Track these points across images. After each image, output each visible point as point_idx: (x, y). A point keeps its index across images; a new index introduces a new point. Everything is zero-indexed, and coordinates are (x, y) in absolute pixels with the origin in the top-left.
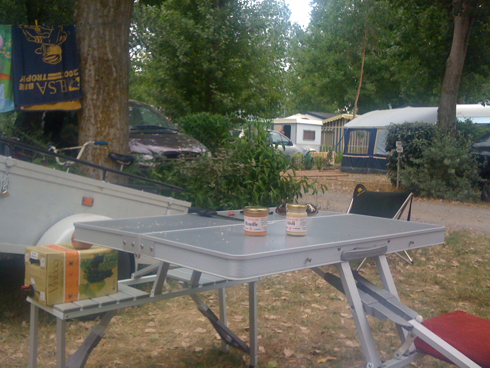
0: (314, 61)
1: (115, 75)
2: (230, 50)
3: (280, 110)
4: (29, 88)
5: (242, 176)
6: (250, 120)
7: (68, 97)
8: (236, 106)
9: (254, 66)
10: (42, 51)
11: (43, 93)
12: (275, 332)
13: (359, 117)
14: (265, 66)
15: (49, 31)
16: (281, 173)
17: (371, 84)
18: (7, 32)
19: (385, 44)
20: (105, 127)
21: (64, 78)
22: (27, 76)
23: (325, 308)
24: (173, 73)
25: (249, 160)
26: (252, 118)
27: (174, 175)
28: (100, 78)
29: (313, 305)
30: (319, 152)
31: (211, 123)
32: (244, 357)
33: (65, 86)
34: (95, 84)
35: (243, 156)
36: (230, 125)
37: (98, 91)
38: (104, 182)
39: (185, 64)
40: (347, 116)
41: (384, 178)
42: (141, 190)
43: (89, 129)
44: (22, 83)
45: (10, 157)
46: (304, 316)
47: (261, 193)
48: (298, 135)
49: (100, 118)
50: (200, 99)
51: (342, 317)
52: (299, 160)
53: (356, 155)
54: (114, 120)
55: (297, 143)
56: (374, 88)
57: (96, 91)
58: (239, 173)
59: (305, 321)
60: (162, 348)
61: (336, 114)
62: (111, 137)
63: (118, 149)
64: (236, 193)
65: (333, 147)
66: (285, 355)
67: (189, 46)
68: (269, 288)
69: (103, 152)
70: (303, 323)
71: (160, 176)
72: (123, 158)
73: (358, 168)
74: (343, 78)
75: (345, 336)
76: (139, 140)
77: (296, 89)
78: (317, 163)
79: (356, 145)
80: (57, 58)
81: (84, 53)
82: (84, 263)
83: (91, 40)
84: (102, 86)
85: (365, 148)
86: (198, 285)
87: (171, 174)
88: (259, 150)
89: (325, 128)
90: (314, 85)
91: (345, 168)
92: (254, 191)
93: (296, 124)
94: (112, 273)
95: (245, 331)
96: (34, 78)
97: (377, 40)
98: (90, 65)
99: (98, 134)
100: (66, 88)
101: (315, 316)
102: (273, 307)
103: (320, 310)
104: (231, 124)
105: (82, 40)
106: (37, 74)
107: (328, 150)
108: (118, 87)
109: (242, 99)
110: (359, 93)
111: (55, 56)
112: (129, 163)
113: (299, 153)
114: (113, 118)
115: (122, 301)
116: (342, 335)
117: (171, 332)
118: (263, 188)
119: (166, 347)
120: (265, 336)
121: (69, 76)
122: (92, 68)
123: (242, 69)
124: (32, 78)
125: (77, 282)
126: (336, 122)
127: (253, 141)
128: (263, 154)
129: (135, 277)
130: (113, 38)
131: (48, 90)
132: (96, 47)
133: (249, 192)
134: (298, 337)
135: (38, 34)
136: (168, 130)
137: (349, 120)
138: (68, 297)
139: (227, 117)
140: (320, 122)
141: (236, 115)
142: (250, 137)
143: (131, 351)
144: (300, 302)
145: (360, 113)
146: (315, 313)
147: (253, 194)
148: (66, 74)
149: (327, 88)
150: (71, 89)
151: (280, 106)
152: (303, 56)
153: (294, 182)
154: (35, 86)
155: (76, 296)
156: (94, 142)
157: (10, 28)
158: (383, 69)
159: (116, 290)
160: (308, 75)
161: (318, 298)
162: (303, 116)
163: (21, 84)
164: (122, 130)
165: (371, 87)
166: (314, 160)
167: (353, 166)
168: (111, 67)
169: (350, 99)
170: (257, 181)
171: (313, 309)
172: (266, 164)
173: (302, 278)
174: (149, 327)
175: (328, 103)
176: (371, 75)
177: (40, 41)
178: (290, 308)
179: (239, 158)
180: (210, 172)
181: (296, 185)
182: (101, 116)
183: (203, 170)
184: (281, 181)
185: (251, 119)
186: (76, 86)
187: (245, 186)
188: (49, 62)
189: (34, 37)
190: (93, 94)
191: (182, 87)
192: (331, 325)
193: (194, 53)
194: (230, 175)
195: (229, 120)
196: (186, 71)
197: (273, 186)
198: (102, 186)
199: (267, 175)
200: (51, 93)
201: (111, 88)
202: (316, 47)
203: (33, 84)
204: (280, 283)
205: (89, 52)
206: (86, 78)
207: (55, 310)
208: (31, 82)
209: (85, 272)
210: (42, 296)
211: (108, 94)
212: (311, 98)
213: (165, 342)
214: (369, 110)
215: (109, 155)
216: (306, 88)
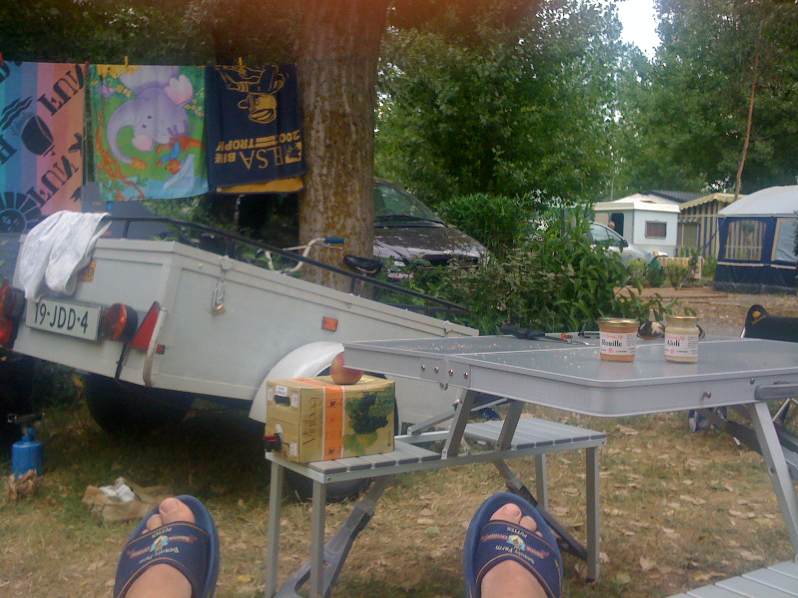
0: (663, 105)
1: (354, 136)
2: (524, 92)
3: (603, 188)
4: (229, 160)
5: (552, 293)
6: (556, 205)
7: (284, 172)
8: (532, 182)
9: (563, 118)
10: (248, 105)
11: (249, 166)
12: (623, 534)
13: (744, 199)
14: (582, 116)
15: (258, 74)
16: (616, 290)
17: (764, 142)
18: (197, 76)
19: (791, 75)
20: (339, 215)
21: (279, 144)
22: (227, 143)
23: (702, 501)
24: (430, 133)
25: (563, 267)
26: (559, 202)
27: (443, 290)
28: (332, 143)
29: (682, 497)
30: (673, 258)
31: (490, 210)
32: (577, 567)
33: (281, 156)
34: (326, 152)
35: (553, 260)
36: (522, 213)
37: (329, 162)
38: (352, 294)
39: (450, 118)
40: (722, 197)
41: (792, 301)
42: (405, 309)
43: (315, 220)
44: (219, 152)
45: (226, 257)
46: (668, 513)
47: (582, 321)
48: (637, 229)
49: (333, 203)
50: (474, 172)
51: (731, 515)
52: (639, 270)
53: (741, 262)
54: (352, 206)
55: (635, 241)
56: (769, 149)
57: (326, 163)
58: (546, 288)
59: (671, 519)
60: (446, 547)
61: (702, 195)
62: (348, 231)
63: (358, 250)
64: (541, 319)
65: (699, 250)
66: (641, 567)
67: (457, 89)
68: (606, 470)
69: (336, 255)
70: (667, 523)
71: (422, 291)
72: (365, 264)
73: (744, 285)
74: (716, 134)
75: (738, 545)
76: (380, 237)
77: (631, 152)
78: (671, 276)
79: (739, 244)
80: (269, 115)
81: (309, 105)
82: (349, 405)
83: (319, 85)
84: (335, 153)
85: (755, 250)
86: (510, 447)
87: (438, 289)
88: (579, 251)
89: (684, 218)
90: (663, 145)
91: (721, 283)
92: (571, 316)
93: (633, 211)
94: (387, 422)
95: (574, 530)
96: (236, 145)
97: (777, 68)
98: (318, 123)
99: (329, 226)
100: (281, 160)
101: (688, 513)
102: (616, 498)
103: (694, 505)
104: (525, 212)
105: (306, 85)
106: (240, 139)
107: (690, 254)
108: (359, 154)
109: (542, 171)
110: (744, 159)
111: (266, 112)
112: (374, 272)
113: (639, 260)
114: (352, 203)
115: (402, 462)
116: (733, 543)
117: (457, 525)
118: (586, 311)
119: (452, 546)
120: (607, 539)
121: (286, 141)
122: (321, 127)
123: (542, 124)
124: (234, 145)
125: (341, 432)
126: (704, 207)
127: (569, 237)
128: (586, 257)
129: (413, 433)
130: (353, 82)
131: (256, 162)
132: (326, 95)
133: (563, 319)
134: (661, 542)
135: (243, 78)
136: (425, 222)
137: (726, 204)
138: (328, 452)
139: (515, 201)
140: (675, 208)
141: (533, 197)
142: (563, 231)
143: (402, 549)
144: (661, 492)
145: (747, 191)
146: (686, 509)
147: (570, 322)
148: (282, 138)
149: (686, 150)
150: (289, 160)
151: (604, 183)
152: (645, 98)
153: (638, 304)
154: (238, 157)
155: (339, 452)
156: (323, 239)
157: (203, 72)
158: (786, 118)
159: (392, 447)
160: (653, 130)
161: (690, 487)
162: (646, 198)
163: (217, 155)
164: (364, 220)
165: (764, 148)
166: (666, 272)
167: (735, 281)
168: (349, 125)
169: (727, 169)
170: (576, 300)
171: (682, 503)
172: (590, 274)
173: (659, 457)
174: (423, 516)
175: (688, 175)
176: (764, 128)
177: (245, 89)
178: (644, 499)
179: (546, 263)
180: (501, 286)
181: (642, 307)
182: (333, 199)
183: (487, 283)
184: (616, 302)
185: (556, 203)
186: (297, 156)
187: (557, 309)
188: (258, 121)
189: (237, 83)
190: (322, 167)
191: (444, 154)
192: (715, 527)
193: (464, 100)
194: (531, 292)
195: (521, 206)
196: (451, 129)
197: (603, 309)
198: (350, 302)
199: (592, 292)
200: (260, 167)
201: (349, 158)
202: (667, 83)
203: (234, 154)
204: (623, 463)
205: (317, 104)
206: (313, 143)
207: (310, 470)
208: (233, 151)
209: (351, 417)
210: (293, 450)
211: (344, 166)
212: (658, 168)
213: (450, 539)
214: (762, 187)
215: (346, 260)
216: (649, 151)
